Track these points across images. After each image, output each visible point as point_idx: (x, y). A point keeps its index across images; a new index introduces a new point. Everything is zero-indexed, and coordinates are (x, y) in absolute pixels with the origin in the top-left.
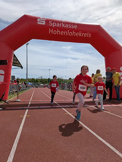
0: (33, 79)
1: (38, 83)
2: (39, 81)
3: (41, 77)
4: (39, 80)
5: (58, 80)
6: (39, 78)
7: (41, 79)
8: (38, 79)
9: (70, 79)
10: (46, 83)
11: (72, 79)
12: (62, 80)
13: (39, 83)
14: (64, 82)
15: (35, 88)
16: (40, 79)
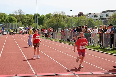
0: (3, 16)
1: (14, 23)
2: (16, 20)
3: (20, 11)
4: (16, 16)
5: (54, 19)
6: (16, 12)
7: (21, 15)
8: (13, 15)
9: (80, 14)
10: (30, 23)
11: (85, 16)
12: (64, 17)
13: (17, 24)
14: (67, 21)
15: (7, 36)
16: (18, 14)
